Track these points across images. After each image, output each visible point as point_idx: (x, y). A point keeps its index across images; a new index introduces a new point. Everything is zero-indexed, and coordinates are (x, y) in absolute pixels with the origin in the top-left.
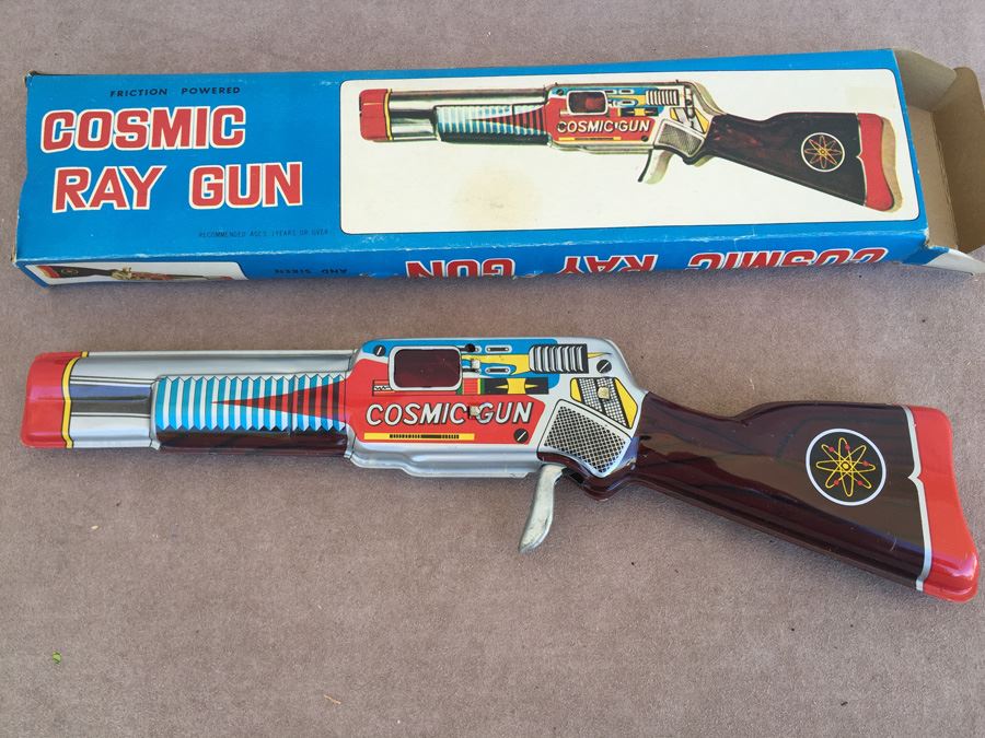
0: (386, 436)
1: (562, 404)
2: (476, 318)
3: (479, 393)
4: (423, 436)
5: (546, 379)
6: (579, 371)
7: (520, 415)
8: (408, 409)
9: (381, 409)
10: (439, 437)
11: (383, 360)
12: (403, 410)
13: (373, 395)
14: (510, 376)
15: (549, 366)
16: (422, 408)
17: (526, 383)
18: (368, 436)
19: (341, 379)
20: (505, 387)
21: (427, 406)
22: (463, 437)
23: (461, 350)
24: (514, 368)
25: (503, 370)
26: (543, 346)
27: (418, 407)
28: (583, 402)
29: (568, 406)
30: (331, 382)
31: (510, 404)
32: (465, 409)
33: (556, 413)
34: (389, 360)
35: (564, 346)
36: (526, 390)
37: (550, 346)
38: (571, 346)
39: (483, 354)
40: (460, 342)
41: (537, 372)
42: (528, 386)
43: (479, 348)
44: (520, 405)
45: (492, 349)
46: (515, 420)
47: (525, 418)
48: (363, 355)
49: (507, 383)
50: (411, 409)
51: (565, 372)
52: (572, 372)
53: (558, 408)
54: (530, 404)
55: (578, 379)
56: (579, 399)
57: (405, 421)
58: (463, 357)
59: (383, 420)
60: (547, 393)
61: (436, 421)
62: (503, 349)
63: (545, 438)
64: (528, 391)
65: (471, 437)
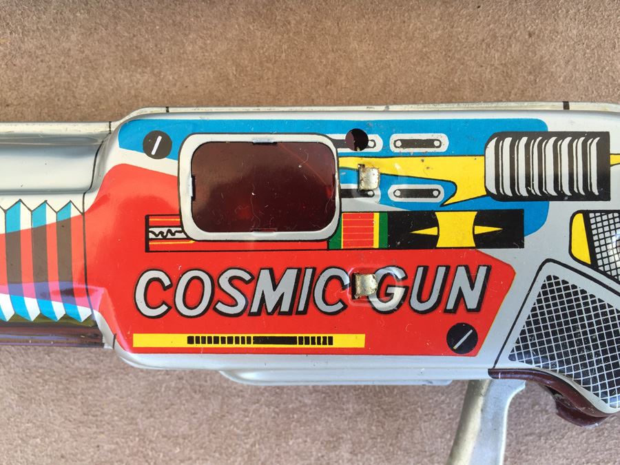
0: (180, 340)
1: (550, 269)
2: (355, 44)
3: (376, 245)
4: (257, 340)
5: (519, 214)
6: (590, 196)
7: (460, 295)
8: (224, 282)
9: (167, 282)
10: (292, 341)
11: (165, 166)
12: (215, 284)
13: (147, 249)
14: (443, 207)
15: (528, 183)
16: (255, 279)
17: (478, 222)
18: (140, 340)
19: (74, 213)
20: (432, 231)
21: (265, 276)
22: (341, 340)
23: (338, 144)
24: (451, 187)
25: (428, 193)
26: (516, 136)
27: (247, 277)
28: (594, 265)
29: (564, 274)
30: (51, 218)
31: (442, 271)
32: (347, 281)
33: (537, 288)
34: (180, 167)
35: (561, 135)
36: (477, 238)
37: (532, 136)
38: (575, 135)
39: (386, 154)
40: (337, 126)
41: (501, 197)
42: (480, 230)
43: (376, 141)
44: (461, 271)
45: (406, 143)
46: (450, 306)
47: (472, 300)
48: (118, 155)
49: (435, 223)
50: (231, 280)
51: (561, 197)
52: (575, 197)
53: (542, 279)
54: (482, 271)
55: (586, 214)
56: (587, 260)
57: (220, 307)
58: (344, 162)
59: (172, 307)
60: (522, 246)
61: (285, 307)
62: (429, 143)
63: (511, 344)
64: (481, 240)
65: (358, 340)
